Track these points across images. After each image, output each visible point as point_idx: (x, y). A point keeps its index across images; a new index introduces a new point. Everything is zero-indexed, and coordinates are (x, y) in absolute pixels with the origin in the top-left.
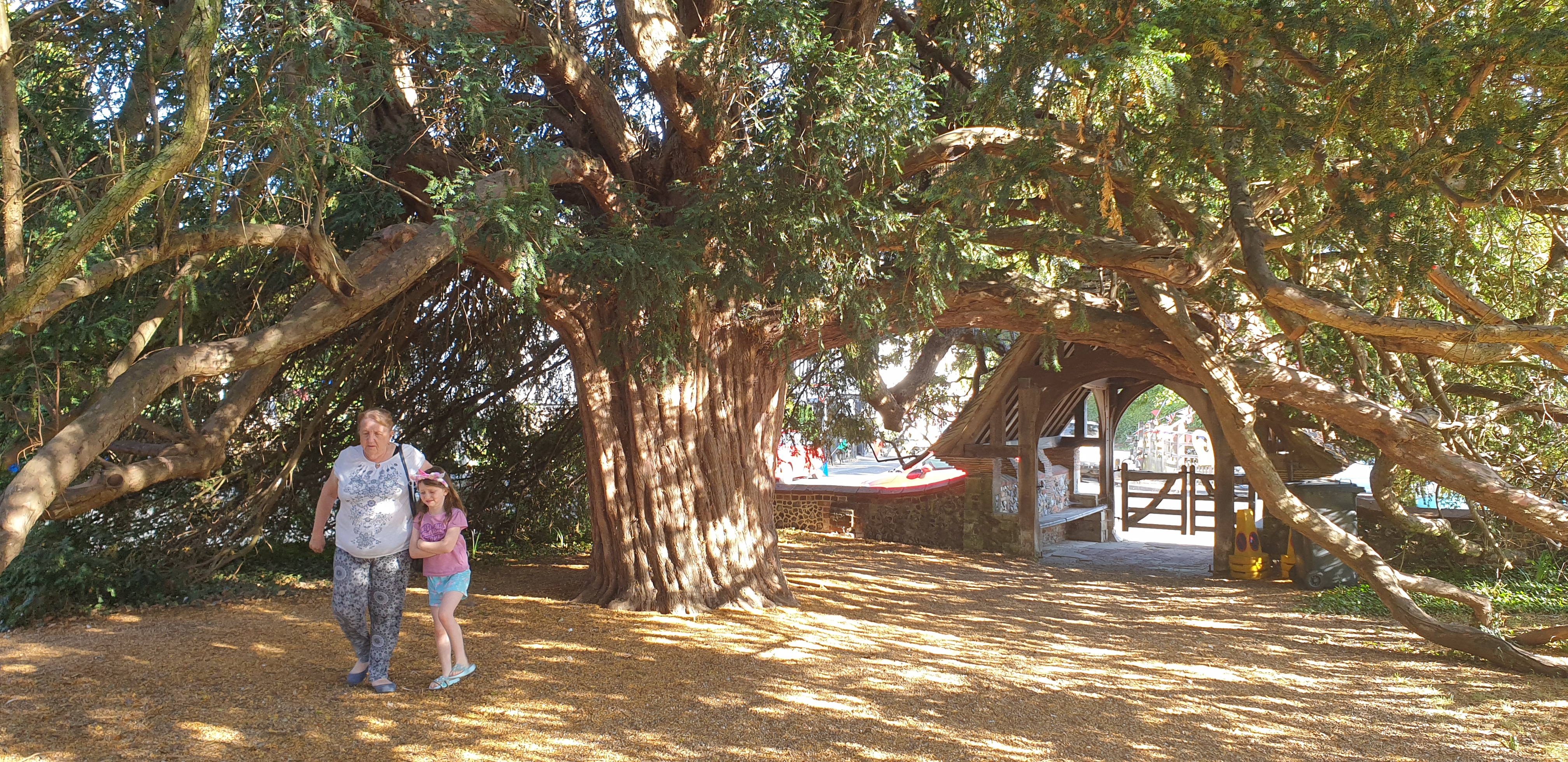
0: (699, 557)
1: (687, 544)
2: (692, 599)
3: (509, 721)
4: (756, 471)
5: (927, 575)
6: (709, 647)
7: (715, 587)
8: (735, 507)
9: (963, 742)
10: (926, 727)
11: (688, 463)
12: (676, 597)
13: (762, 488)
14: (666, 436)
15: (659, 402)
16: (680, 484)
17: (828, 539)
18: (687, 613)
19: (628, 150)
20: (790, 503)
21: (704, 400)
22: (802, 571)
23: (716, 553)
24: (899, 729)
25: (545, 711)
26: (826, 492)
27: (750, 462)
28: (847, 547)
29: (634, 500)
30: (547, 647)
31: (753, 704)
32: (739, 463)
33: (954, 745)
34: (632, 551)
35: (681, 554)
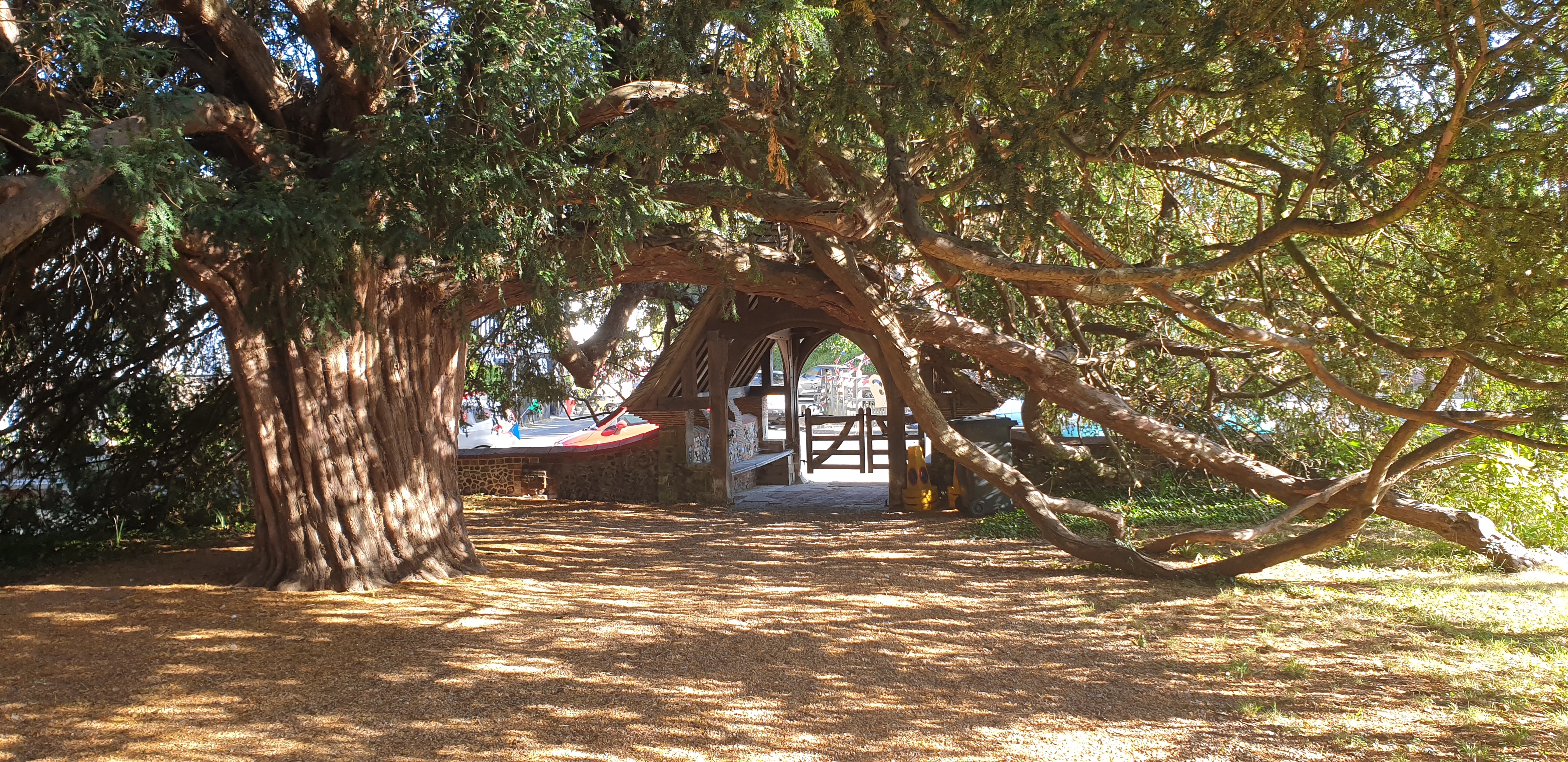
0: (376, 530)
1: (363, 517)
2: (370, 574)
3: (163, 719)
4: (436, 436)
5: (623, 530)
6: (390, 622)
7: (394, 559)
8: (414, 475)
9: (656, 691)
10: (618, 680)
11: (360, 431)
12: (352, 574)
13: (443, 453)
14: (333, 403)
15: (324, 367)
16: (351, 454)
17: (520, 502)
18: (366, 589)
19: (278, 97)
20: (477, 468)
21: (375, 363)
22: (491, 538)
23: (395, 524)
24: (592, 686)
25: (206, 705)
26: (516, 454)
27: (429, 427)
28: (540, 509)
29: (300, 473)
30: (207, 637)
31: (439, 676)
32: (417, 429)
33: (648, 695)
34: (301, 529)
35: (356, 528)
